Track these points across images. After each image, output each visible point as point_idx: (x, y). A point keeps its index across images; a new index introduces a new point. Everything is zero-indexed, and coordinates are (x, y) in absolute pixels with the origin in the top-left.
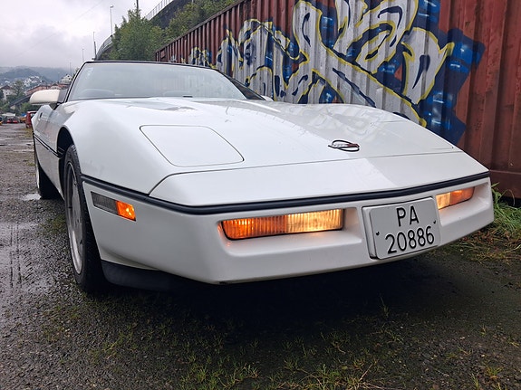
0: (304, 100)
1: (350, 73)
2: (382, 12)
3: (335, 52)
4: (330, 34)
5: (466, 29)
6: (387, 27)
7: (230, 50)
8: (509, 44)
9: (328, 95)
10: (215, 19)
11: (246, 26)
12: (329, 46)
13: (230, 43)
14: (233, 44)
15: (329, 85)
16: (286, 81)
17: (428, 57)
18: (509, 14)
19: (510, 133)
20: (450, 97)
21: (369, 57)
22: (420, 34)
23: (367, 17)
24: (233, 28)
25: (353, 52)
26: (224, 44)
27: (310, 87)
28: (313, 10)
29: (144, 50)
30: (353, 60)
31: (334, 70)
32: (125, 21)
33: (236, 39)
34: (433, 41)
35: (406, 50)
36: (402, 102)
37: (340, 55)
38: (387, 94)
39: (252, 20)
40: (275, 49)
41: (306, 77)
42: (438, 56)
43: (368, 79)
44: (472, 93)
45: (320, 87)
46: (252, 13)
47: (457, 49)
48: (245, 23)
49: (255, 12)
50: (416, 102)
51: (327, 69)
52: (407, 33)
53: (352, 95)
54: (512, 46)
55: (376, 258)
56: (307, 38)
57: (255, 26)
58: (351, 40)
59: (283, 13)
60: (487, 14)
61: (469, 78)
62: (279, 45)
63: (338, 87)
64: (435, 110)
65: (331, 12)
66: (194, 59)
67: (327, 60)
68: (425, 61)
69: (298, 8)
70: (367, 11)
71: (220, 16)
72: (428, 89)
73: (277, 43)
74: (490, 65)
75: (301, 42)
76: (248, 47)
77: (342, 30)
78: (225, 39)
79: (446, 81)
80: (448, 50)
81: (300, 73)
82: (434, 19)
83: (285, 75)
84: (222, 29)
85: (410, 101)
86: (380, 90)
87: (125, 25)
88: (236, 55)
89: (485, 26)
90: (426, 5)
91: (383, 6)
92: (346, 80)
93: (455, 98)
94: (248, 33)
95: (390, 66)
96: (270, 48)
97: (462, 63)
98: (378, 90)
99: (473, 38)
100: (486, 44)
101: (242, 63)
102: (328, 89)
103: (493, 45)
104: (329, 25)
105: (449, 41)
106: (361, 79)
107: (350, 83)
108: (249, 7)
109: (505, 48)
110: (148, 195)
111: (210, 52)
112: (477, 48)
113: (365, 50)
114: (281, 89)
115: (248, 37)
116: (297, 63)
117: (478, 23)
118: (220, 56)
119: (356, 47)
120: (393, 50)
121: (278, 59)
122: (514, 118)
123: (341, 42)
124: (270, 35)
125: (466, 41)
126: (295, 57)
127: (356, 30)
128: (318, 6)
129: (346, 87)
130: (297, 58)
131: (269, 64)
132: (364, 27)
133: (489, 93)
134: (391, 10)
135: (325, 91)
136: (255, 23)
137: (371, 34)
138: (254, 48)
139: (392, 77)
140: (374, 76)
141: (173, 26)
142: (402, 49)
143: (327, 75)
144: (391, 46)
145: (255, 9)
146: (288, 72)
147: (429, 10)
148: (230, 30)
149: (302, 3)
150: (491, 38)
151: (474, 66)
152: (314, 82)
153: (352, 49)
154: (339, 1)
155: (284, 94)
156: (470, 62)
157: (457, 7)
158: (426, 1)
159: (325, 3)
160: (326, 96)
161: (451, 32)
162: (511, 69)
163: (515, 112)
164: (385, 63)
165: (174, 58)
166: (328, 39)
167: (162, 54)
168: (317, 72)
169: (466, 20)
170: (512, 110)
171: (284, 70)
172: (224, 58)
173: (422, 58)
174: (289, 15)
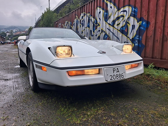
0: (99, 38)
1: (112, 30)
2: (121, 12)
3: (108, 23)
4: (106, 18)
5: (145, 18)
6: (123, 16)
7: (77, 22)
8: (157, 22)
9: (106, 36)
10: (73, 12)
11: (82, 15)
12: (106, 21)
15: (106, 33)
16: (94, 32)
17: (134, 25)
18: (156, 13)
19: (157, 48)
20: (141, 37)
21: (118, 25)
22: (132, 18)
23: (117, 13)
24: (78, 15)
26: (75, 20)
27: (101, 34)
28: (101, 10)
30: (113, 26)
31: (108, 29)
32: (45, 11)
33: (79, 19)
34: (136, 20)
36: (127, 38)
37: (109, 24)
38: (123, 36)
39: (84, 13)
40: (90, 22)
41: (99, 31)
42: (137, 25)
43: (117, 31)
44: (146, 36)
45: (104, 34)
47: (142, 23)
48: (82, 14)
49: (85, 11)
50: (131, 38)
51: (105, 28)
52: (128, 18)
53: (113, 36)
54: (157, 23)
55: (107, 81)
56: (100, 19)
57: (84, 15)
58: (113, 20)
59: (93, 11)
60: (151, 13)
61: (146, 32)
62: (92, 21)
63: (109, 34)
64: (136, 41)
65: (107, 11)
66: (66, 24)
67: (106, 26)
68: (133, 27)
69: (97, 9)
70: (117, 11)
71: (74, 11)
72: (134, 35)
73: (91, 20)
74: (151, 28)
75: (98, 20)
76: (82, 21)
77: (110, 17)
78: (76, 18)
79: (139, 32)
80: (140, 23)
81: (98, 29)
82: (136, 14)
83: (93, 30)
84: (75, 15)
85: (129, 38)
86: (121, 35)
87: (45, 12)
88: (79, 23)
89: (150, 16)
90: (134, 10)
91: (122, 10)
92: (111, 32)
95: (124, 28)
96: (89, 22)
97: (144, 27)
98: (120, 35)
99: (146, 20)
100: (150, 22)
101: (81, 26)
102: (106, 34)
103: (152, 22)
104: (106, 15)
105: (140, 21)
106: (115, 31)
107: (112, 33)
108: (83, 9)
109: (156, 23)
110: (49, 65)
111: (71, 22)
112: (148, 23)
113: (117, 23)
114: (92, 34)
115: (83, 18)
116: (97, 26)
117: (148, 15)
118: (74, 24)
119: (114, 22)
120: (124, 23)
121: (91, 25)
122: (158, 44)
123: (109, 20)
124: (89, 18)
125: (145, 21)
126: (96, 24)
127: (114, 17)
128: (103, 9)
129: (111, 34)
131: (89, 27)
132: (116, 16)
133: (151, 36)
134: (124, 11)
137: (118, 18)
138: (84, 21)
139: (124, 31)
140: (119, 30)
141: (61, 13)
142: (127, 23)
143: (105, 30)
144: (124, 22)
145: (85, 10)
146: (94, 29)
147: (135, 11)
148: (77, 16)
149: (98, 8)
150: (152, 20)
151: (147, 28)
152: (102, 32)
153: (112, 23)
154: (109, 8)
155: (93, 36)
156: (146, 27)
157: (142, 11)
158: (134, 9)
159: (105, 8)
160: (105, 37)
161: (140, 18)
162: (157, 29)
163: (158, 42)
164: (122, 27)
165: (60, 24)
166: (106, 19)
167: (57, 23)
168: (103, 29)
169: (145, 15)
170: (158, 41)
171: (93, 28)
172: (75, 24)
173: (133, 25)
174: (95, 12)
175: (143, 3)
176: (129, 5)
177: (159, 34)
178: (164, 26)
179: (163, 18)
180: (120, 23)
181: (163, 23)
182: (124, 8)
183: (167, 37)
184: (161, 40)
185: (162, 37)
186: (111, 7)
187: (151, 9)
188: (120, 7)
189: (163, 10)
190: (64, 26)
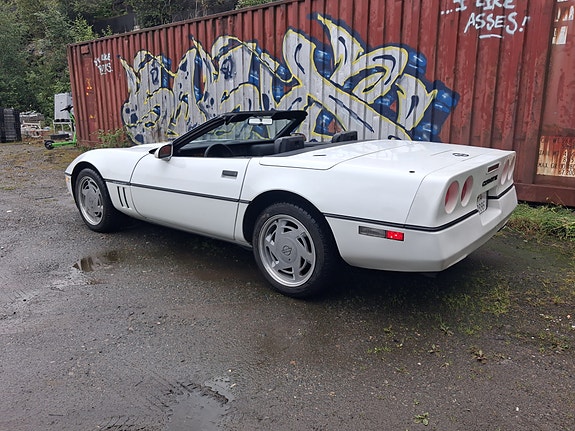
1: (348, 102)
2: (377, 57)
3: (331, 82)
4: (326, 66)
5: (447, 83)
6: (382, 70)
7: (200, 61)
9: (326, 117)
10: (175, 27)
11: (221, 42)
12: (325, 76)
13: (198, 54)
14: (203, 57)
15: (326, 109)
16: (277, 100)
17: (418, 98)
18: (476, 77)
20: (436, 127)
21: (366, 90)
22: (411, 80)
23: (363, 58)
24: (202, 41)
25: (350, 84)
26: (190, 56)
27: (305, 108)
28: (305, 43)
30: (350, 91)
31: (331, 96)
33: (208, 52)
34: (422, 87)
35: (399, 89)
36: (396, 128)
37: (337, 85)
38: (383, 122)
39: (229, 37)
40: (262, 70)
41: (299, 99)
42: (426, 98)
43: (365, 108)
44: (451, 126)
45: (316, 110)
46: (229, 31)
47: (440, 95)
48: (220, 39)
49: (233, 30)
50: (409, 129)
51: (323, 95)
52: (399, 77)
53: (350, 119)
54: (479, 98)
56: (300, 66)
57: (233, 44)
58: (349, 75)
59: (271, 38)
60: (461, 74)
61: (450, 116)
62: (266, 67)
63: (336, 111)
64: (424, 136)
65: (326, 47)
66: (142, 63)
67: (323, 88)
68: (415, 100)
69: (288, 37)
70: (363, 54)
71: (182, 25)
72: (418, 120)
73: (264, 65)
74: (463, 109)
75: (293, 68)
76: (224, 63)
77: (338, 65)
78: (190, 49)
79: (433, 116)
80: (433, 95)
81: (293, 95)
82: (421, 71)
83: (275, 95)
84: (186, 38)
85: (404, 128)
86: (376, 118)
88: (208, 67)
89: (460, 82)
90: (414, 60)
91: (379, 52)
92: (344, 106)
93: (439, 128)
94: (225, 50)
95: (385, 100)
96: (255, 65)
97: (444, 104)
98: (374, 117)
99: (452, 89)
100: (461, 95)
101: (217, 76)
102: (324, 112)
103: (467, 97)
104: (325, 59)
105: (434, 89)
106: (356, 106)
107: (348, 110)
108: (224, 24)
109: (474, 98)
111: (168, 59)
113: (363, 84)
114: (271, 106)
115: (225, 53)
116: (289, 86)
117: (456, 79)
118: (184, 65)
119: (353, 81)
120: (387, 88)
121: (266, 82)
123: (337, 74)
124: (254, 56)
125: (447, 90)
126: (286, 80)
127: (353, 67)
128: (312, 40)
129: (344, 112)
130: (288, 82)
131: (255, 83)
132: (360, 66)
133: (464, 128)
134: (385, 57)
135: (322, 113)
136: (233, 41)
137: (366, 73)
138: (233, 64)
139: (387, 108)
140: (370, 106)
142: (395, 89)
143: (323, 100)
144: (386, 84)
145: (234, 27)
146: (279, 92)
147: (418, 63)
148: (198, 42)
149: (293, 34)
150: (465, 91)
151: (453, 108)
152: (310, 104)
153: (349, 82)
154: (334, 40)
156: (450, 105)
157: (439, 66)
158: (415, 57)
159: (319, 39)
160: (323, 118)
161: (435, 82)
162: (478, 113)
164: (381, 97)
165: (106, 57)
166: (324, 69)
168: (312, 97)
169: (446, 76)
170: (480, 140)
171: (274, 90)
173: (413, 97)
175: (441, 49)
176: (401, 46)
177: (484, 123)
178: (495, 109)
179: (494, 90)
180: (373, 86)
181: (493, 99)
182: (384, 51)
183: (501, 132)
185: (489, 132)
186: (341, 40)
187: (461, 66)
188: (372, 45)
189: (492, 72)
190: (127, 67)
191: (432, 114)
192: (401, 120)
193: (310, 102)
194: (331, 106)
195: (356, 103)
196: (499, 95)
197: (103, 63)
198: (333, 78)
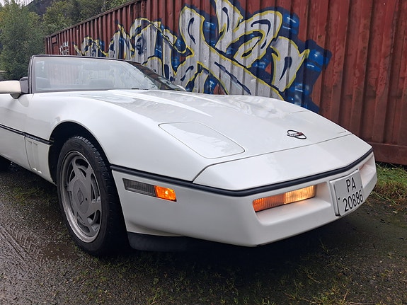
0: (190, 87)
1: (230, 67)
2: (255, 23)
3: (216, 49)
4: (212, 36)
5: (319, 41)
6: (259, 34)
7: (122, 41)
8: (350, 53)
9: (212, 82)
10: (107, 15)
11: (137, 23)
12: (210, 44)
13: (121, 35)
14: (125, 37)
15: (212, 75)
16: (175, 70)
17: (291, 59)
18: (349, 32)
19: (350, 114)
20: (307, 88)
21: (245, 55)
22: (284, 42)
23: (242, 25)
24: (124, 24)
25: (232, 51)
26: (116, 37)
27: (196, 75)
28: (197, 16)
29: (25, 33)
31: (216, 63)
33: (127, 33)
34: (294, 48)
35: (274, 52)
36: (271, 90)
37: (221, 52)
38: (259, 84)
39: (142, 19)
40: (164, 44)
41: (192, 68)
42: (298, 58)
43: (244, 72)
44: (323, 86)
45: (204, 76)
46: (142, 14)
47: (312, 54)
48: (136, 21)
49: (145, 13)
50: (282, 90)
51: (210, 62)
52: (274, 40)
53: (231, 83)
54: (351, 55)
55: (339, 215)
56: (192, 37)
57: (145, 24)
58: (230, 41)
59: (171, 16)
60: (333, 31)
61: (321, 76)
62: (167, 41)
63: (220, 76)
64: (297, 97)
65: (212, 18)
66: (87, 47)
67: (210, 56)
68: (288, 61)
69: (183, 13)
70: (243, 21)
71: (111, 13)
72: (291, 81)
73: (165, 39)
74: (335, 67)
75: (187, 40)
76: (139, 40)
77: (222, 33)
78: (117, 32)
79: (305, 76)
80: (305, 55)
81: (187, 64)
82: (294, 32)
83: (173, 65)
84: (114, 24)
85: (277, 89)
86: (254, 81)
88: (128, 45)
89: (332, 39)
90: (289, 21)
91: (256, 18)
92: (226, 71)
93: (311, 88)
94: (139, 30)
95: (261, 63)
96: (159, 42)
97: (316, 64)
98: (252, 80)
99: (323, 48)
100: (333, 52)
101: (134, 52)
102: (211, 77)
103: (339, 53)
104: (212, 29)
105: (306, 48)
106: (238, 71)
107: (230, 74)
108: (139, 8)
109: (346, 55)
110: (191, 182)
111: (102, 42)
112: (326, 54)
113: (242, 49)
114: (171, 75)
115: (139, 32)
116: (184, 56)
117: (327, 37)
118: (112, 46)
119: (234, 47)
120: (263, 51)
121: (167, 52)
122: (353, 104)
123: (221, 42)
124: (159, 32)
125: (319, 49)
126: (182, 51)
127: (233, 34)
128: (201, 13)
129: (226, 76)
130: (183, 52)
131: (159, 55)
132: (240, 33)
133: (335, 86)
134: (261, 22)
135: (209, 79)
136: (144, 22)
137: (245, 38)
138: (145, 41)
139: (263, 71)
140: (248, 69)
141: (51, 14)
142: (270, 51)
143: (210, 67)
144: (262, 48)
145: (145, 10)
146: (176, 62)
147: (291, 25)
148: (121, 25)
149: (187, 10)
150: (337, 48)
151: (325, 67)
152: (199, 71)
153: (230, 49)
154: (219, 11)
155: (172, 79)
156: (322, 64)
157: (311, 25)
158: (289, 18)
159: (207, 12)
160: (210, 83)
161: (307, 42)
162: (350, 70)
163: (353, 100)
164: (257, 61)
165: (66, 44)
166: (210, 39)
167: (54, 40)
168: (201, 64)
169: (318, 34)
170: (351, 98)
171: (173, 61)
172: (116, 48)
173: (286, 59)
174: (176, 18)
175: (314, 7)
176: (276, 9)
177: (356, 80)
178: (368, 65)
179: (367, 44)
180: (251, 51)
181: (366, 55)
182: (261, 16)
183: (374, 89)
184: (362, 96)
185: (362, 90)
186: (225, 10)
187: (333, 22)
188: (250, 11)
189: (365, 25)
190: (78, 51)
191: (304, 74)
192: (275, 83)
193: (200, 69)
194: (216, 72)
195: (237, 67)
196: (373, 51)
197: (64, 49)
198: (217, 46)
